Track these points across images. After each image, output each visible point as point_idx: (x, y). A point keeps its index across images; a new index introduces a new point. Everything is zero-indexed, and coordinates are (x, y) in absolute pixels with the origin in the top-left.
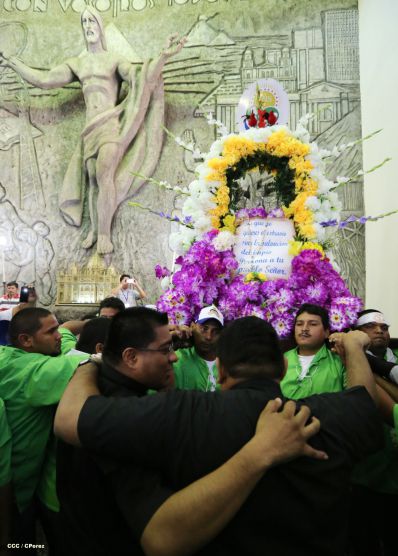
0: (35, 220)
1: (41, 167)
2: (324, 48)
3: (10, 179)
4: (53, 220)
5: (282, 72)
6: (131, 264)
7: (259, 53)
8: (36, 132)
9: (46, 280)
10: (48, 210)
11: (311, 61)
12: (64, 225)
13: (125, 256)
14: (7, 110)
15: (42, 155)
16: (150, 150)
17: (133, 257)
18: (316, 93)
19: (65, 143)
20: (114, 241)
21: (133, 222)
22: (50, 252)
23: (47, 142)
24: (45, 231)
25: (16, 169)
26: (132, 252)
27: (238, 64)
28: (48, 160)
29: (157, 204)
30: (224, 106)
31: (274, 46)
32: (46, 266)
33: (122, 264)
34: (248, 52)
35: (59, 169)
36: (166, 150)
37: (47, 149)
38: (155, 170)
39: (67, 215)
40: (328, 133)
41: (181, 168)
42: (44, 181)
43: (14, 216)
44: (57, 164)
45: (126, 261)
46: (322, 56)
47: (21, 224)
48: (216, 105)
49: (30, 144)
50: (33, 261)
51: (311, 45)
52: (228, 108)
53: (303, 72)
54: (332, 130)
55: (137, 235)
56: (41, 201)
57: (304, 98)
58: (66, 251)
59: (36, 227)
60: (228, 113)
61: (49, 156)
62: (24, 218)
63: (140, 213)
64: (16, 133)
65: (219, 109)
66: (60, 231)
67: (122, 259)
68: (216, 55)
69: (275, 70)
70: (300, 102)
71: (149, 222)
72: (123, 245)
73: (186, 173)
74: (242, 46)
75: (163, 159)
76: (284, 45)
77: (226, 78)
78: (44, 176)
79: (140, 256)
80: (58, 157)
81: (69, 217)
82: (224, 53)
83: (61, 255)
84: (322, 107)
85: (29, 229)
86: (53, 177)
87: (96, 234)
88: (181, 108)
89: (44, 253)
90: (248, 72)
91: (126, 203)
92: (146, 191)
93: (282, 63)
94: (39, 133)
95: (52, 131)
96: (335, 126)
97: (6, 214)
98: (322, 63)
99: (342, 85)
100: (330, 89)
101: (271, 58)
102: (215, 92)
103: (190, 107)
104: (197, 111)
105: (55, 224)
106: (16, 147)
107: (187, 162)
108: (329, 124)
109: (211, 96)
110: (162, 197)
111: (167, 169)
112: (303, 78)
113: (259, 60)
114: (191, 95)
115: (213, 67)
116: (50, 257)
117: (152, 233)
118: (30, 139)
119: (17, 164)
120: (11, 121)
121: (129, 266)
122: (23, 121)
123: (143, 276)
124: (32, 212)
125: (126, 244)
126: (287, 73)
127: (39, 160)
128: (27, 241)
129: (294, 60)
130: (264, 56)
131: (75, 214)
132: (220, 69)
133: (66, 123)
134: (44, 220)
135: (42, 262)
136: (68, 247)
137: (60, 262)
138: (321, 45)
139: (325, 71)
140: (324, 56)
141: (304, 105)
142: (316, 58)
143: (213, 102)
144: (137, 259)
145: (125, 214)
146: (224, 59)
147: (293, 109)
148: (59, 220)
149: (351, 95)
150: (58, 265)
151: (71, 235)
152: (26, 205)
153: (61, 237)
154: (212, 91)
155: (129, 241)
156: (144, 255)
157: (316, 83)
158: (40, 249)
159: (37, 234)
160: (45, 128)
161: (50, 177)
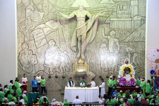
0: (64, 50)
1: (65, 36)
2: (138, 6)
3: (57, 39)
4: (69, 50)
5: (127, 12)
6: (90, 61)
7: (121, 6)
8: (62, 27)
9: (68, 65)
10: (67, 47)
11: (135, 9)
12: (72, 51)
13: (88, 59)
14: (54, 20)
15: (65, 33)
16: (94, 33)
17: (90, 59)
18: (135, 18)
19: (71, 30)
20: (85, 56)
21: (90, 51)
22: (69, 58)
23: (66, 29)
24: (67, 53)
25: (58, 37)
26: (90, 58)
27: (116, 9)
28: (66, 34)
29: (96, 46)
30: (112, 21)
31: (125, 4)
32: (68, 62)
33: (87, 61)
34: (118, 6)
35: (69, 37)
36: (98, 32)
37: (66, 31)
38: (95, 37)
39: (73, 49)
40: (138, 29)
41: (101, 37)
42: (66, 40)
43: (58, 49)
44: (69, 35)
45: (88, 61)
46: (137, 8)
47: (61, 52)
48: (110, 21)
49: (61, 30)
50: (64, 61)
51: (135, 5)
52: (113, 21)
53: (132, 12)
54: (139, 28)
55: (91, 54)
56: (65, 45)
57: (132, 20)
58: (72, 58)
59: (65, 52)
60: (113, 23)
61: (67, 34)
62: (61, 50)
63: (91, 49)
64: (57, 27)
65: (111, 21)
66: (71, 53)
67: (87, 60)
68: (110, 7)
69: (125, 11)
70: (131, 20)
71: (94, 51)
72: (87, 57)
73: (103, 39)
74: (117, 4)
75: (97, 34)
76: (128, 4)
77: (113, 13)
78: (66, 39)
79: (92, 59)
80: (69, 34)
81: (73, 50)
82: (112, 6)
83: (72, 59)
84: (137, 22)
85: (63, 53)
86: (68, 39)
87: (81, 54)
88: (101, 21)
89: (67, 59)
90: (119, 11)
91: (88, 46)
92: (93, 43)
93: (127, 10)
94: (64, 27)
95: (67, 26)
96: (140, 27)
97: (56, 49)
98: (137, 10)
99: (142, 16)
100: (139, 17)
101: (124, 8)
102: (110, 17)
103: (103, 21)
104: (105, 22)
105: (69, 51)
106: (57, 31)
107: (103, 36)
108: (138, 26)
109: (109, 18)
110: (97, 45)
111: (98, 38)
112: (132, 14)
113: (121, 9)
114: (104, 18)
115: (109, 10)
116: (68, 60)
117: (95, 54)
118: (61, 29)
119: (58, 36)
120: (55, 23)
121: (89, 62)
122: (58, 23)
123: (93, 64)
124: (63, 48)
125: (88, 56)
126: (128, 12)
127: (64, 34)
128: (62, 56)
129: (130, 9)
130: (123, 7)
131: (75, 49)
132: (111, 10)
133: (70, 24)
134: (67, 50)
135: (67, 61)
136: (73, 57)
137: (71, 61)
138: (137, 5)
139: (138, 12)
140: (138, 8)
141: (132, 21)
142: (136, 8)
143: (109, 19)
144: (91, 60)
145: (88, 49)
146: (112, 7)
147: (130, 22)
148: (71, 50)
149: (144, 19)
150: (71, 62)
151: (74, 54)
152: (61, 46)
153: (71, 55)
154: (109, 16)
155: (89, 55)
156: (93, 59)
157: (135, 16)
158: (66, 58)
159: (65, 54)
160: (65, 25)
161: (67, 39)
